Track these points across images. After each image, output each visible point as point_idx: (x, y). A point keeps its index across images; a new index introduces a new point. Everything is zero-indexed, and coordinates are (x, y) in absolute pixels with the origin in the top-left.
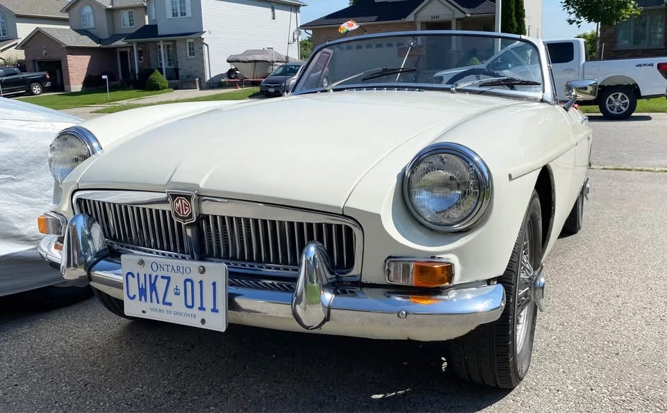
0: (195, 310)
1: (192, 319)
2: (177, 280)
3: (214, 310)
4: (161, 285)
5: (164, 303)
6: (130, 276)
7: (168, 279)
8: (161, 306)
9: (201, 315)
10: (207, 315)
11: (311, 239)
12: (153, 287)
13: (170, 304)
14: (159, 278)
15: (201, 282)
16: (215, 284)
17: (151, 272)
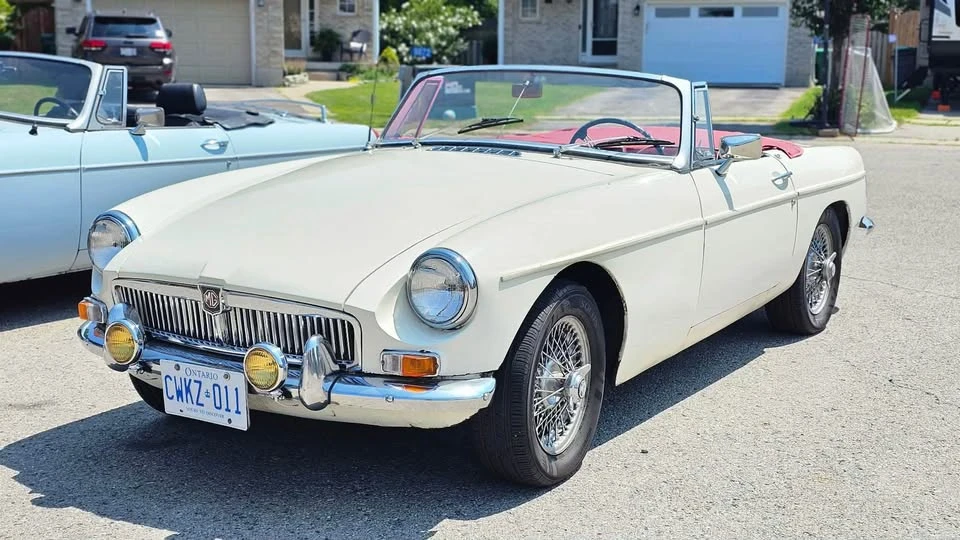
0: (223, 411)
1: (220, 419)
2: (207, 385)
3: (238, 412)
4: (194, 387)
5: (198, 404)
6: (168, 379)
7: (200, 383)
8: (195, 406)
9: (227, 415)
10: (232, 415)
11: (313, 333)
12: (188, 390)
13: (202, 405)
14: (192, 382)
15: (226, 387)
16: (236, 389)
17: (185, 376)
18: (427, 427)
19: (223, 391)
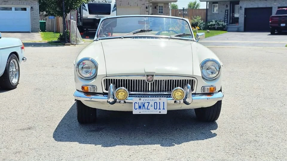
0: (157, 110)
1: (156, 112)
2: (152, 103)
3: (164, 109)
4: (146, 105)
6: (136, 103)
7: (149, 103)
8: (146, 110)
10: (161, 110)
12: (144, 105)
13: (149, 109)
14: (146, 103)
15: (160, 103)
16: (164, 103)
17: (143, 101)
18: (206, 107)
19: (158, 104)
